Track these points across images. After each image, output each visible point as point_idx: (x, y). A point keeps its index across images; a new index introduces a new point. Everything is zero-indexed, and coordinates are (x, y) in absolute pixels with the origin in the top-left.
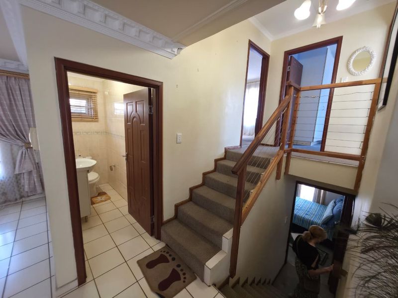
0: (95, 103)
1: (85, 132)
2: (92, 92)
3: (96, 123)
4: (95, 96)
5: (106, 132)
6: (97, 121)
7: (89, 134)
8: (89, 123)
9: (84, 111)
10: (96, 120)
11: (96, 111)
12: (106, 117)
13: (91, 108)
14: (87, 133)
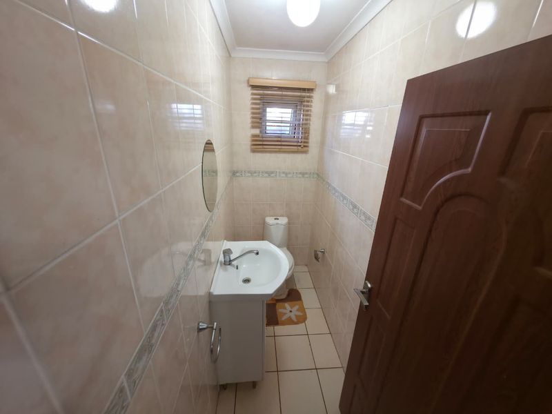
0: (308, 115)
1: (283, 173)
2: (304, 90)
3: (303, 156)
4: (309, 97)
5: (318, 174)
6: (306, 152)
7: (289, 176)
8: (291, 156)
9: (287, 130)
10: (305, 149)
11: (306, 132)
12: (322, 144)
13: (299, 124)
14: (286, 174)
